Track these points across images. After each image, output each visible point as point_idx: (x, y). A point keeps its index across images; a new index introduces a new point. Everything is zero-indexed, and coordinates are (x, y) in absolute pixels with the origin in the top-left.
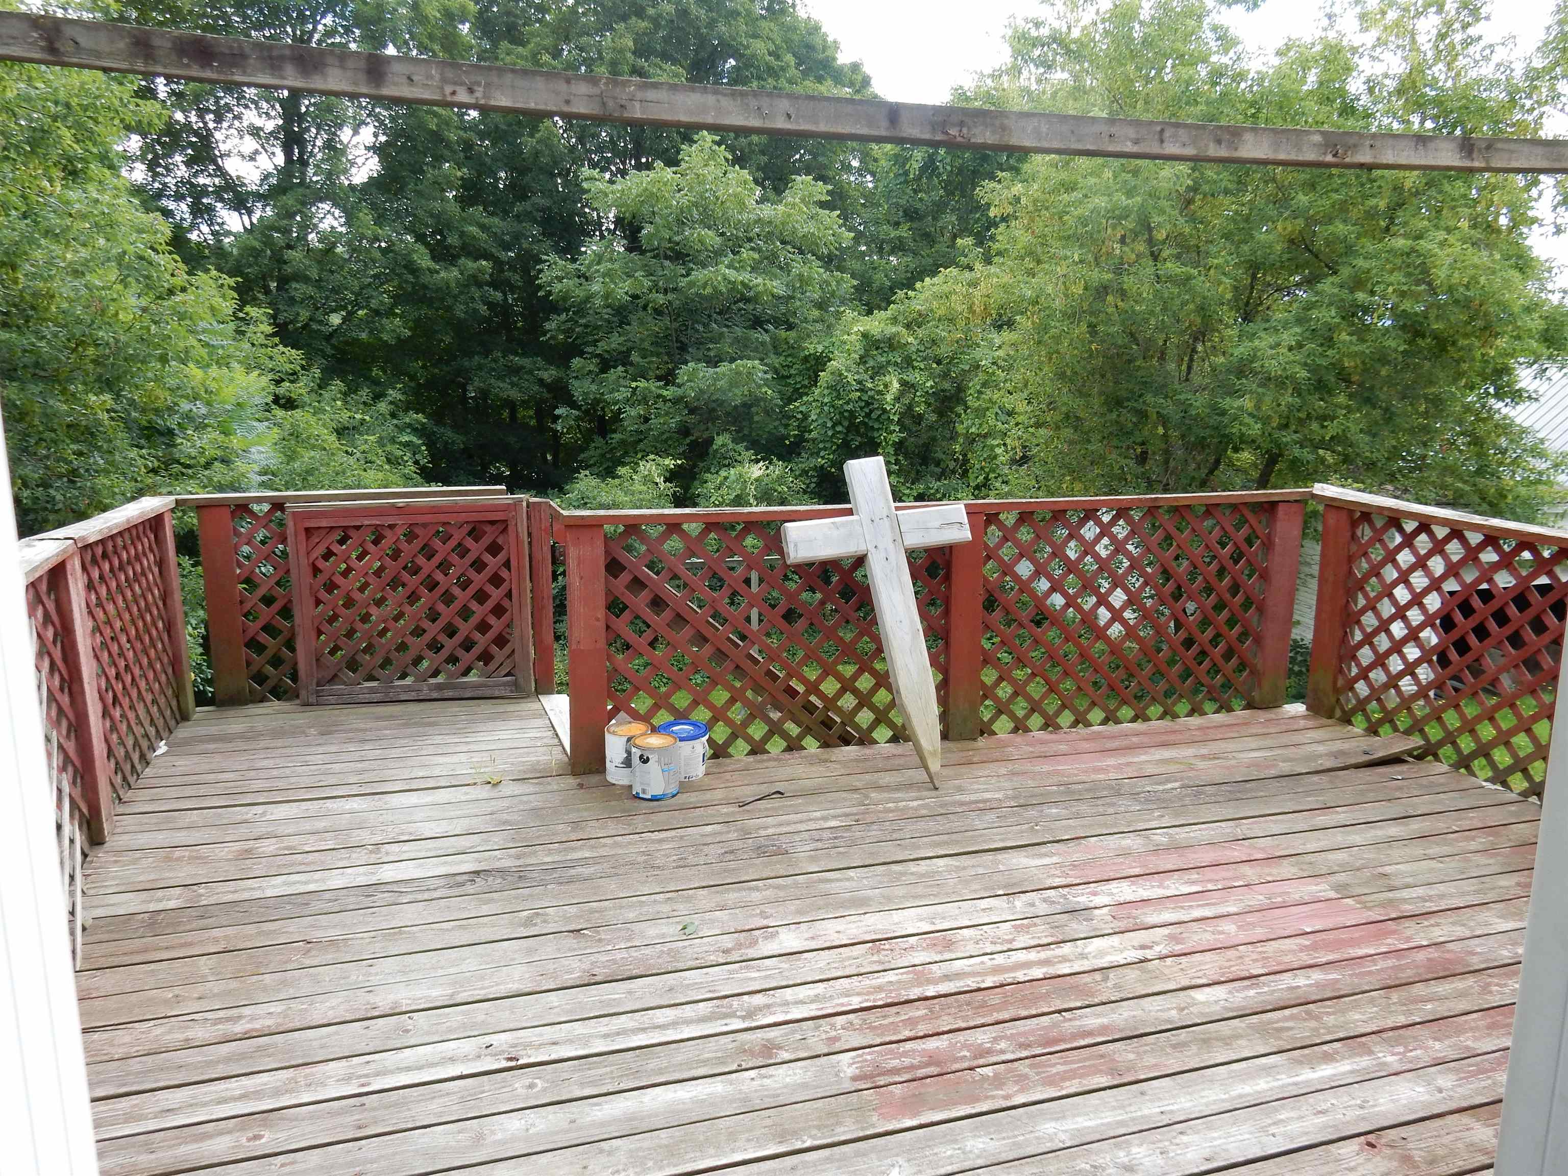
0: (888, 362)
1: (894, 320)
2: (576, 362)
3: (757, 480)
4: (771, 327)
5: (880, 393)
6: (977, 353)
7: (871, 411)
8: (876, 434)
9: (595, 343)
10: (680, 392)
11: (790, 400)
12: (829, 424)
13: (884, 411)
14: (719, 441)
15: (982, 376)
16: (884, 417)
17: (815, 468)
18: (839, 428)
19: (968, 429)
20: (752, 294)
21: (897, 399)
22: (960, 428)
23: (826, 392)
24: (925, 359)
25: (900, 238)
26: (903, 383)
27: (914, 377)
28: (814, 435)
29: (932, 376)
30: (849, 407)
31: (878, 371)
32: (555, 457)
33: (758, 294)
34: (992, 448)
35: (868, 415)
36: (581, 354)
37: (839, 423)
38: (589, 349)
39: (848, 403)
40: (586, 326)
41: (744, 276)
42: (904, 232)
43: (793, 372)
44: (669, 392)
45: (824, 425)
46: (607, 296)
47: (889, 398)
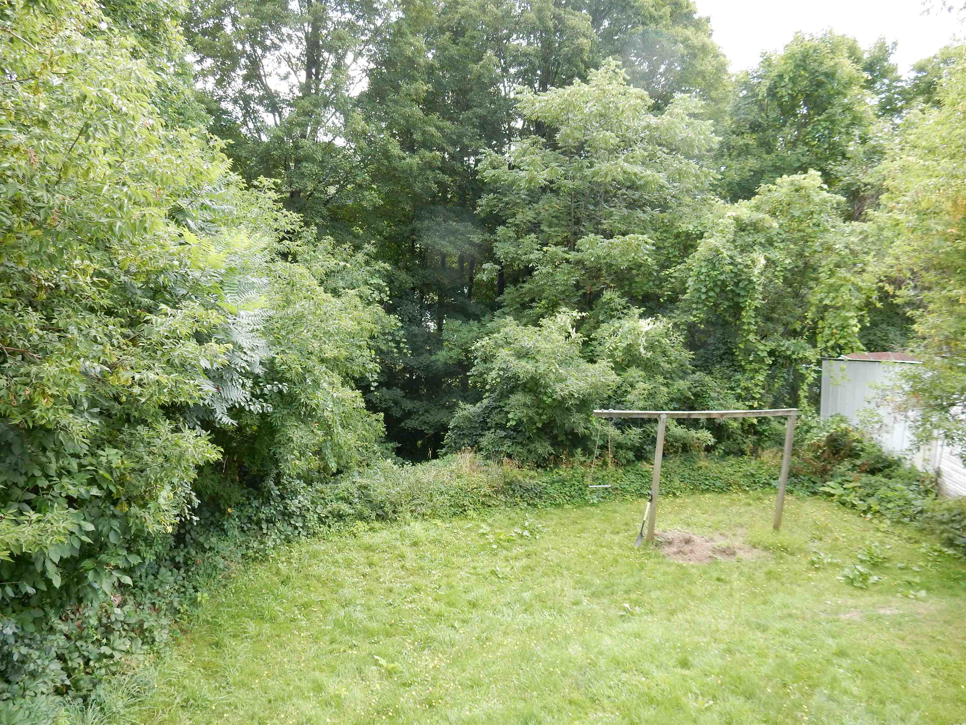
0: (754, 243)
1: (758, 208)
2: (501, 229)
3: (647, 333)
4: (648, 209)
5: (747, 266)
6: (829, 237)
7: (739, 281)
8: (741, 300)
9: (514, 215)
10: (579, 256)
11: (663, 267)
12: (704, 290)
13: (751, 282)
14: (607, 295)
15: (835, 258)
16: (751, 286)
17: (685, 323)
18: (711, 294)
19: (821, 300)
20: (642, 182)
21: (761, 274)
22: (814, 299)
23: (703, 264)
24: (783, 241)
25: (747, 145)
26: (767, 259)
27: (776, 255)
28: (686, 296)
29: (789, 254)
30: (722, 277)
31: (745, 249)
32: (470, 290)
33: (647, 183)
34: (846, 319)
35: (736, 284)
36: (504, 223)
37: (712, 289)
38: (510, 220)
39: (721, 274)
40: (507, 203)
41: (637, 169)
42: (750, 140)
43: (666, 244)
44: (572, 256)
45: (698, 290)
46: (530, 181)
47: (756, 271)
